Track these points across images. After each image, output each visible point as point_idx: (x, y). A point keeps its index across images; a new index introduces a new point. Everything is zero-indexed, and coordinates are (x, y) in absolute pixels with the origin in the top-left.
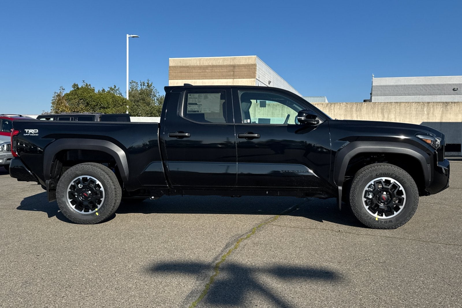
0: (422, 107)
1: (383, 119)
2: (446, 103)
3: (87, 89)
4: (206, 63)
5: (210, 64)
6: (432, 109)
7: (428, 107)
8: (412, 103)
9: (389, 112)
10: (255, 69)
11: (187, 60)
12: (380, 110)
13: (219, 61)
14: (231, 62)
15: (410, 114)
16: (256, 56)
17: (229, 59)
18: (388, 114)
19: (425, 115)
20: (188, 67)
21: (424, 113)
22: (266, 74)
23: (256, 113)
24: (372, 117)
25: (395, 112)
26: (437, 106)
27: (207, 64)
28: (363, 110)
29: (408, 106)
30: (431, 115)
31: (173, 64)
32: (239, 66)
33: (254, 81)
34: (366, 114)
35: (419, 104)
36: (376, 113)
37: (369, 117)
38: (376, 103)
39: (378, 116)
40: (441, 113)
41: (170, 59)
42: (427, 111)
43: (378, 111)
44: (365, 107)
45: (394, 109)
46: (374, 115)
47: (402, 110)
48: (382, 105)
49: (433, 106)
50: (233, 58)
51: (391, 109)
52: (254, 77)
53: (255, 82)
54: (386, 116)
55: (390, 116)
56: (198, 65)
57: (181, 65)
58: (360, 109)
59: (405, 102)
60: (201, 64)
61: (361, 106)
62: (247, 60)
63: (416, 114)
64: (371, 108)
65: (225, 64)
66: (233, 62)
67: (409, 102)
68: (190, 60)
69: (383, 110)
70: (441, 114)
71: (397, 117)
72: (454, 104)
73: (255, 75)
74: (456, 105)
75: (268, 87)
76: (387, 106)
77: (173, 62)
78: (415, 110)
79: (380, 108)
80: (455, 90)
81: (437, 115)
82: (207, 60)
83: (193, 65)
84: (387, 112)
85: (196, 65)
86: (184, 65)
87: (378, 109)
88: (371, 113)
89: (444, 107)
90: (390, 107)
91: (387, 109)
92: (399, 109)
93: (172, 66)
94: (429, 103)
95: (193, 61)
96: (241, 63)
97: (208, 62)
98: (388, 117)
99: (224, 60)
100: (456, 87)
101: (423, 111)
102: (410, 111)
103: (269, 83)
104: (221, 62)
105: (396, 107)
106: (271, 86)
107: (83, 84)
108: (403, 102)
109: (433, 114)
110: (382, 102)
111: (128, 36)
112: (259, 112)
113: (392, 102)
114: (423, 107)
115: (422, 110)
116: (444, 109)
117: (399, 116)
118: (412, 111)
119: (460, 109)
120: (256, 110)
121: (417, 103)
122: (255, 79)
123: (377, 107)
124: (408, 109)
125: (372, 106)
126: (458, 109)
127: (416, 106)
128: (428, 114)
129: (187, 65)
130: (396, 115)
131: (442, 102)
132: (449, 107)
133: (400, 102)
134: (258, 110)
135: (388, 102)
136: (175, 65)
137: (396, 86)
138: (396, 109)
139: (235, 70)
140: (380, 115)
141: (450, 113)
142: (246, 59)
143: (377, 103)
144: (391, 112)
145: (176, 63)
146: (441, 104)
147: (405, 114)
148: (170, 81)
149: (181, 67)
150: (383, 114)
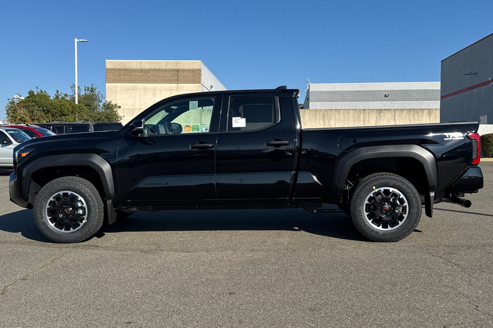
0: (358, 114)
1: (324, 125)
2: (380, 110)
3: (43, 96)
4: (147, 66)
5: (152, 68)
6: (367, 116)
7: (364, 114)
8: (350, 110)
9: (330, 118)
10: (200, 74)
11: (126, 63)
12: (322, 117)
13: (161, 65)
14: (174, 66)
15: (348, 120)
16: (200, 61)
17: (172, 63)
18: (329, 121)
19: (361, 121)
20: (127, 70)
21: (360, 120)
22: (209, 79)
23: (203, 119)
24: (315, 123)
25: (335, 119)
26: (372, 113)
27: (148, 68)
28: (306, 117)
29: (347, 113)
30: (366, 121)
31: (110, 66)
32: (183, 70)
33: (199, 86)
34: (309, 121)
35: (356, 112)
36: (318, 120)
37: (311, 123)
38: (317, 110)
39: (319, 122)
40: (375, 119)
41: (106, 60)
42: (363, 118)
43: (319, 118)
44: (308, 114)
45: (334, 116)
46: (316, 121)
47: (341, 117)
48: (323, 112)
49: (368, 113)
50: (176, 62)
51: (332, 116)
52: (199, 82)
53: (200, 88)
54: (327, 122)
55: (330, 122)
56: (139, 68)
57: (120, 68)
58: (303, 116)
59: (343, 110)
60: (142, 67)
61: (304, 113)
62: (192, 65)
63: (354, 120)
64: (313, 115)
65: (168, 68)
66: (177, 67)
67: (347, 110)
68: (130, 63)
69: (324, 116)
70: (376, 121)
71: (337, 123)
72: (386, 111)
73: (201, 80)
74: (388, 112)
75: (210, 92)
76: (328, 113)
77: (110, 64)
78: (353, 116)
79: (321, 115)
80: (386, 96)
81: (372, 122)
82: (148, 63)
83: (133, 68)
84: (328, 118)
85: (136, 68)
86: (123, 68)
87: (319, 116)
88: (314, 119)
89: (378, 114)
90: (330, 114)
91: (328, 116)
92: (339, 116)
93: (110, 69)
94: (364, 110)
95: (133, 64)
96: (186, 68)
97: (150, 65)
98: (329, 123)
99: (167, 63)
100: (387, 94)
101: (360, 117)
102: (348, 118)
103: (211, 87)
104: (163, 66)
105: (336, 114)
106: (212, 90)
107: (37, 90)
108: (342, 110)
109: (368, 120)
110: (323, 110)
111: (76, 40)
112: (205, 118)
113: (332, 109)
114: (360, 114)
115: (358, 117)
116: (379, 116)
117: (339, 122)
118: (350, 118)
119: (392, 115)
120: (202, 117)
121: (354, 110)
122: (201, 84)
123: (318, 114)
124: (346, 115)
125: (314, 113)
126: (390, 115)
127: (354, 113)
128: (364, 120)
129: (126, 68)
130: (336, 121)
131: (376, 109)
132: (382, 114)
133: (339, 109)
134: (204, 116)
135: (328, 109)
136: (113, 68)
137: (333, 92)
138: (336, 116)
139: (179, 74)
140: (322, 122)
141: (384, 120)
142: (190, 64)
143: (319, 110)
144: (331, 118)
145: (113, 66)
146: (376, 111)
147: (344, 120)
148: (107, 84)
149: (119, 70)
150: (325, 121)
